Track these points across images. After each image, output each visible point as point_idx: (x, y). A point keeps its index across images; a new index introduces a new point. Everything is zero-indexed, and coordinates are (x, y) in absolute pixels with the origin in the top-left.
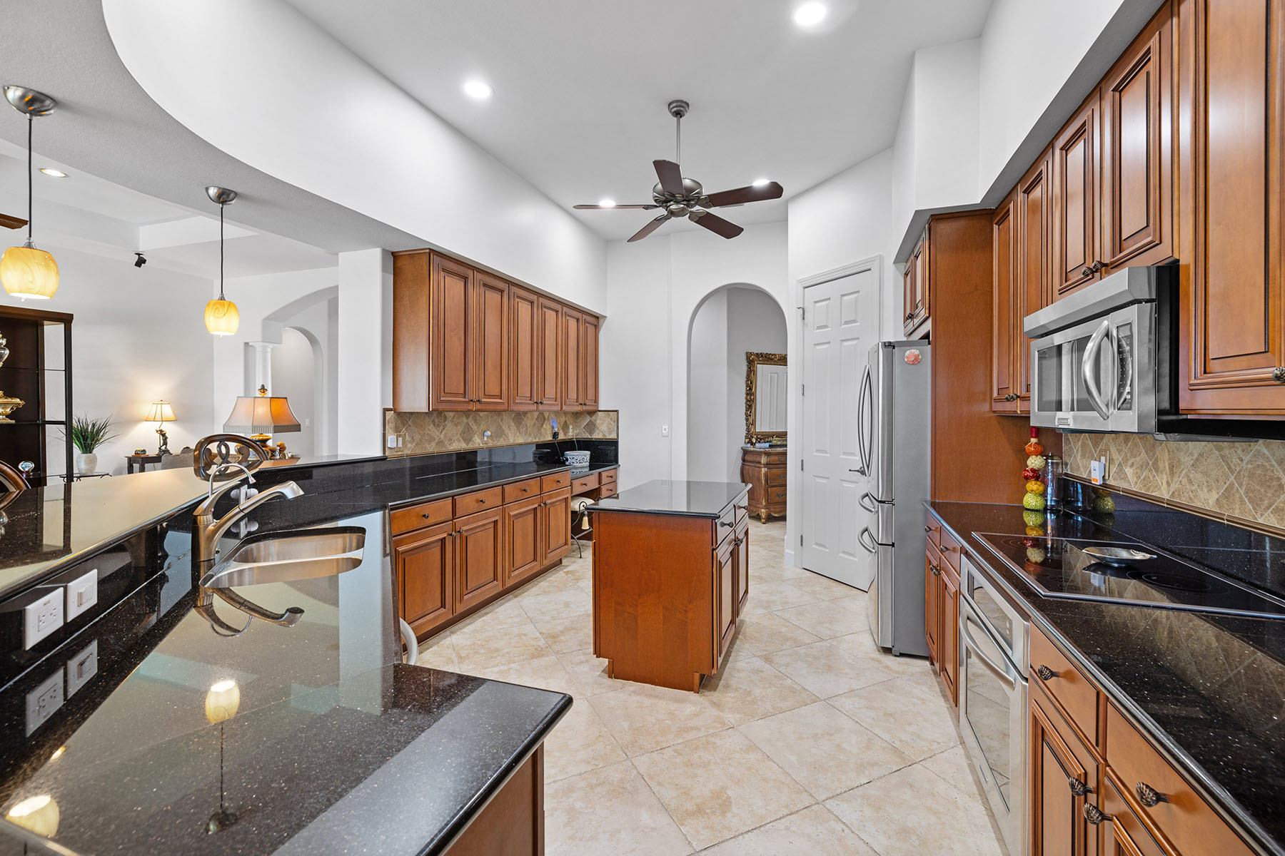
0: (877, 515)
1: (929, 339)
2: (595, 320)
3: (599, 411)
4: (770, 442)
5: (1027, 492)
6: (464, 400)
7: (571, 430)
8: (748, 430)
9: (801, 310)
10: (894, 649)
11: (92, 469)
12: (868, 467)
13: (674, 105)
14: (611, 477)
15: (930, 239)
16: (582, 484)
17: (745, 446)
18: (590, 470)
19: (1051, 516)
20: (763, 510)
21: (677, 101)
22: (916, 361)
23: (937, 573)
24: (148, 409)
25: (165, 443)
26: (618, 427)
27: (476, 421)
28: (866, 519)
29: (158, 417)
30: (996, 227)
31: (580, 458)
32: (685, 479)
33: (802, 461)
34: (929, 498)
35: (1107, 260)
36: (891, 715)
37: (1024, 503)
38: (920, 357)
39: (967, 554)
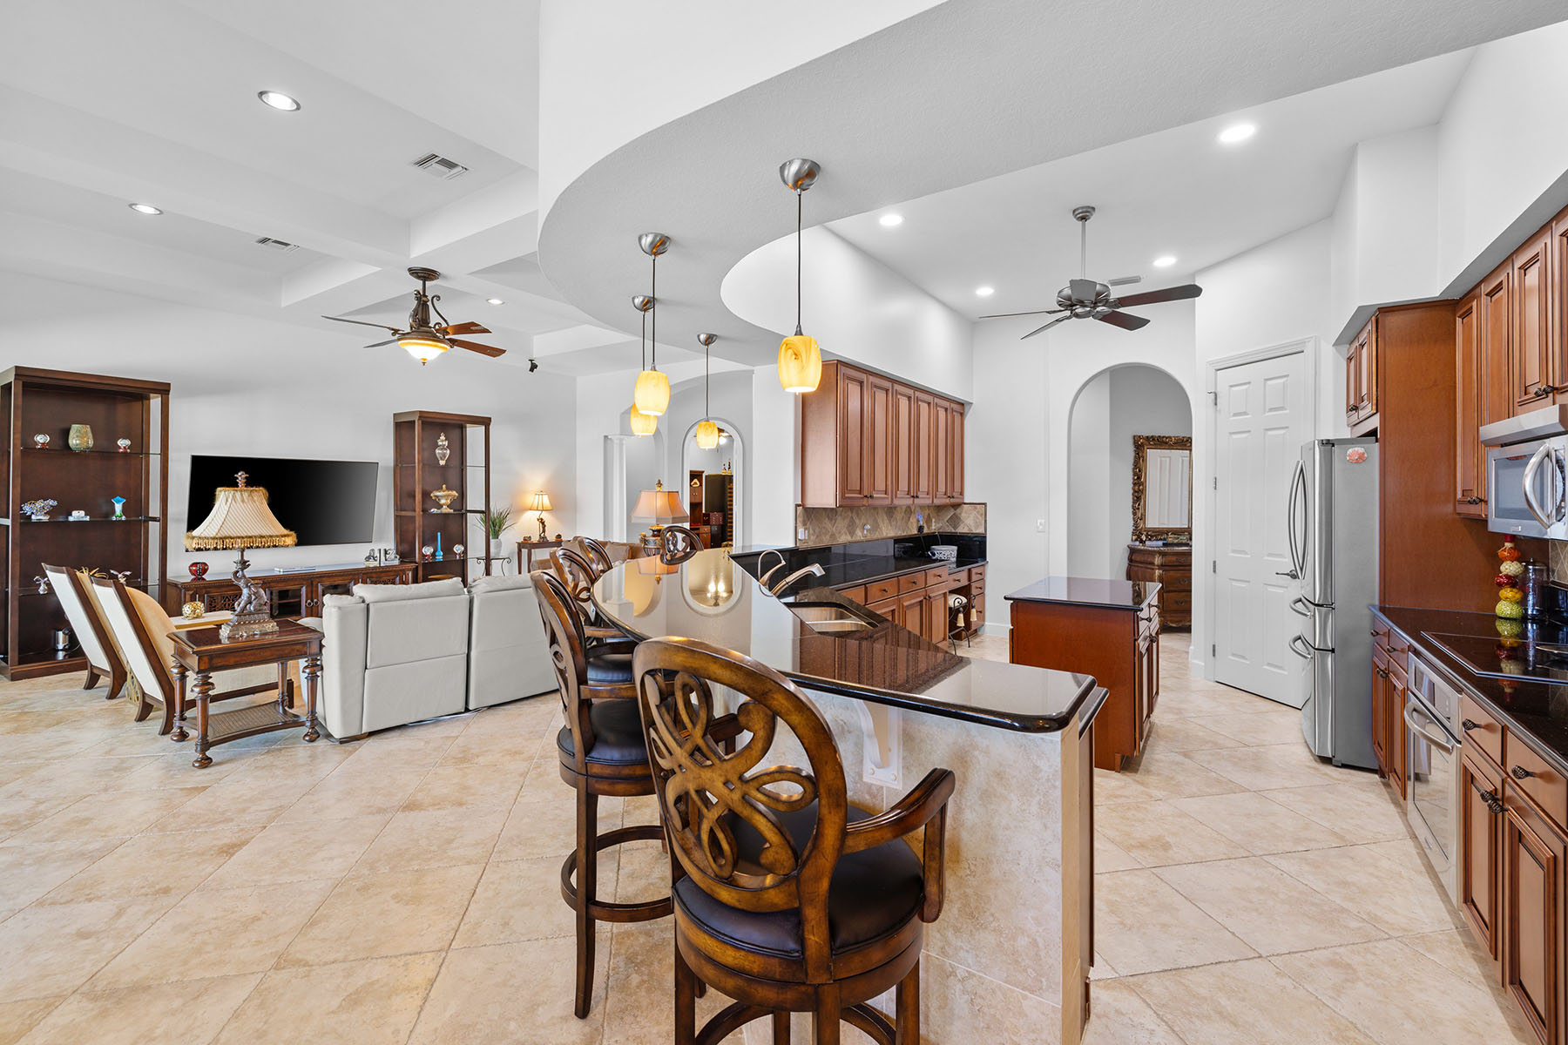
0: (1312, 619)
1: (1376, 436)
2: (959, 408)
3: (965, 504)
4: (1165, 539)
5: (1500, 599)
6: (859, 496)
7: (934, 524)
8: (1136, 525)
9: (1212, 396)
10: (1334, 759)
11: (498, 553)
12: (1301, 569)
13: (1080, 211)
14: (981, 574)
15: (1377, 331)
16: (955, 580)
17: (1132, 543)
18: (958, 567)
19: (1532, 626)
21: (1082, 208)
22: (1361, 459)
23: (1384, 675)
24: (532, 499)
25: (544, 531)
26: (986, 521)
27: (858, 514)
28: (1299, 625)
29: (540, 508)
30: (1459, 320)
31: (948, 552)
32: (1065, 575)
33: (1215, 562)
34: (1377, 602)
35: (1557, 385)
36: (1331, 810)
37: (1497, 611)
38: (1366, 455)
39: (1417, 653)
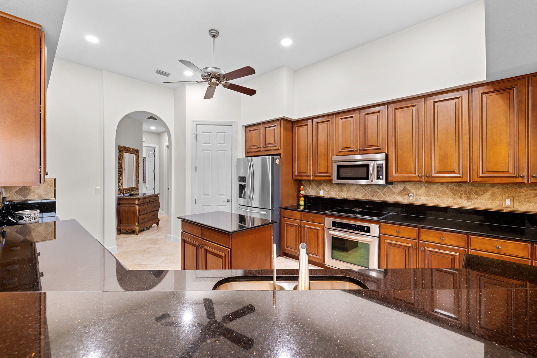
1: (280, 156)
4: (129, 193)
5: (301, 200)
8: (119, 186)
9: (195, 134)
15: (281, 125)
17: (118, 196)
20: (137, 228)
26: (55, 190)
30: (296, 127)
33: (196, 200)
34: (280, 206)
37: (300, 203)
